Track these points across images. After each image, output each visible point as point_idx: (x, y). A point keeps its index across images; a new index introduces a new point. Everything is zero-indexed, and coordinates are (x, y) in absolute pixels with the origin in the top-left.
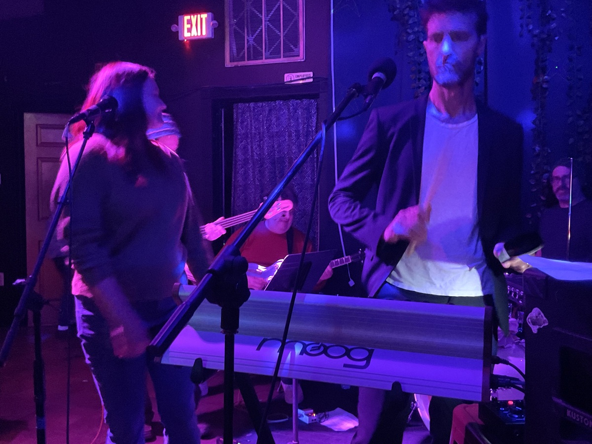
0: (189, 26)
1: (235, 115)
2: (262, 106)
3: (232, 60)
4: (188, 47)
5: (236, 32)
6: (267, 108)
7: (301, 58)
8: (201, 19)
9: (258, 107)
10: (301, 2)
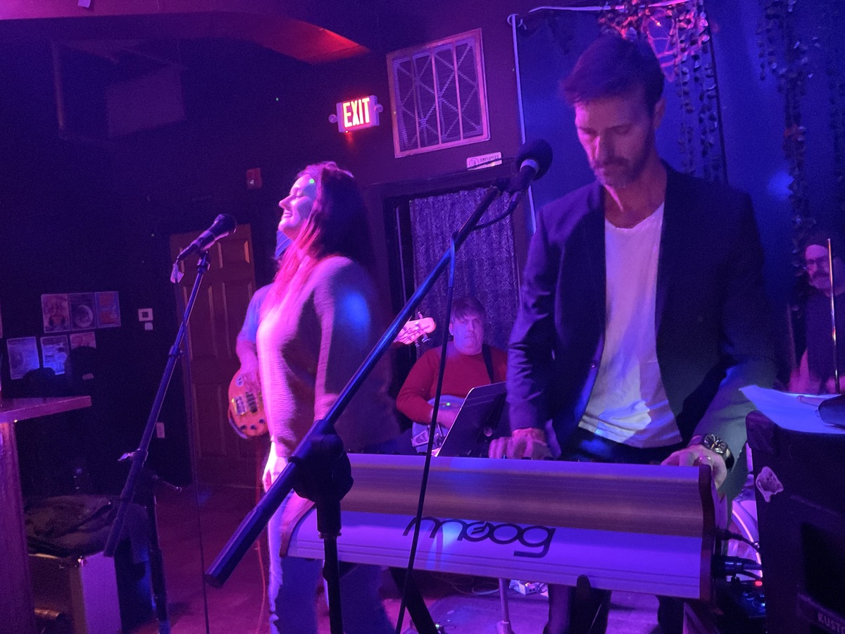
0: (350, 114)
1: (412, 214)
2: (443, 200)
3: (403, 148)
4: (350, 139)
5: (405, 115)
6: (449, 202)
7: (486, 137)
8: (363, 104)
9: (439, 201)
10: (479, 69)
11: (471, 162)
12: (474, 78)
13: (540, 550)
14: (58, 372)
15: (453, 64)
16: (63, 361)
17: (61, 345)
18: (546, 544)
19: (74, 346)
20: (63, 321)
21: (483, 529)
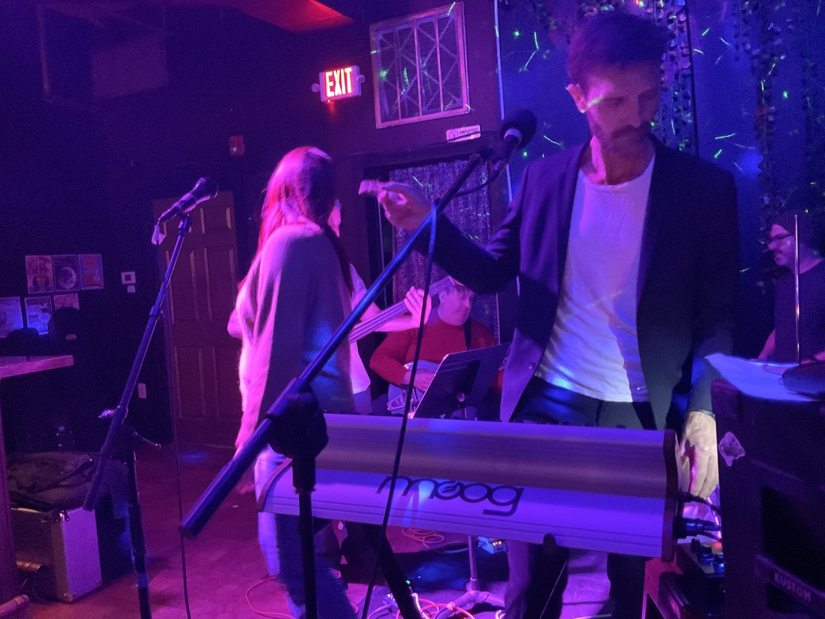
0: (332, 84)
2: (422, 171)
3: (384, 119)
4: (332, 109)
6: (428, 173)
7: (466, 109)
8: (345, 74)
9: (418, 172)
10: (461, 42)
11: (450, 135)
12: (455, 51)
13: (508, 508)
14: (42, 331)
15: (435, 37)
16: (47, 321)
17: (45, 306)
18: (515, 502)
19: (58, 306)
20: (47, 283)
21: (454, 488)
